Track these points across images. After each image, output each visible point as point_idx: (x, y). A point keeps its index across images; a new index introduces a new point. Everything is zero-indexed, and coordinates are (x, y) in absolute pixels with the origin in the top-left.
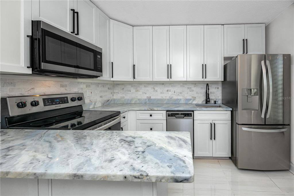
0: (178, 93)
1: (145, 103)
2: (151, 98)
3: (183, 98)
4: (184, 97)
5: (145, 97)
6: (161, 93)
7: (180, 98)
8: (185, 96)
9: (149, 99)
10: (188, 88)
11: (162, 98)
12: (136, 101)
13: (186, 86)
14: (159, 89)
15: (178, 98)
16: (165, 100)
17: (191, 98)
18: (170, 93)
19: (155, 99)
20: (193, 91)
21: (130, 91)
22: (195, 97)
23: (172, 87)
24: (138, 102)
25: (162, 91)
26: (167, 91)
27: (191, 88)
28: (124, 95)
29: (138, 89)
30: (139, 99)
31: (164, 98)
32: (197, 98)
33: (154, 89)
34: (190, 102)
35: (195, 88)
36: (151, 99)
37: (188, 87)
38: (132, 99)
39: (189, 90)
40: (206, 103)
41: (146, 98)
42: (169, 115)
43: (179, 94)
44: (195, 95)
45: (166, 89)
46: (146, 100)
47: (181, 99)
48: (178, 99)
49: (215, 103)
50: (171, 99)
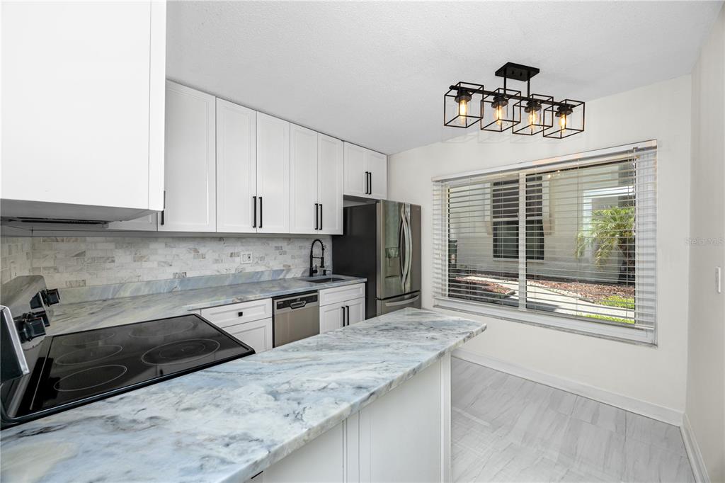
0: (256, 260)
1: (171, 292)
2: (188, 275)
3: (267, 269)
4: (269, 267)
5: (167, 274)
6: (216, 261)
7: (260, 270)
8: (271, 264)
9: (183, 278)
10: (277, 248)
11: (218, 274)
12: (138, 289)
13: (274, 244)
14: (211, 251)
15: (257, 270)
16: (227, 276)
17: (282, 268)
18: (237, 259)
19: (200, 278)
20: (285, 253)
21: (113, 261)
22: (289, 266)
23: (243, 246)
24: (145, 291)
25: (219, 256)
26: (231, 256)
27: (281, 247)
28: (86, 276)
29: (144, 252)
30: (148, 282)
31: (224, 272)
32: (292, 267)
33: (196, 251)
34: (281, 277)
35: (289, 246)
36: (189, 279)
37: (277, 245)
38: (122, 285)
39: (278, 251)
40: (311, 275)
41: (171, 277)
42: (279, 307)
43: (259, 262)
44: (289, 262)
45: (230, 250)
46: (172, 281)
47: (262, 272)
48: (258, 272)
49: (324, 274)
50: (240, 273)
